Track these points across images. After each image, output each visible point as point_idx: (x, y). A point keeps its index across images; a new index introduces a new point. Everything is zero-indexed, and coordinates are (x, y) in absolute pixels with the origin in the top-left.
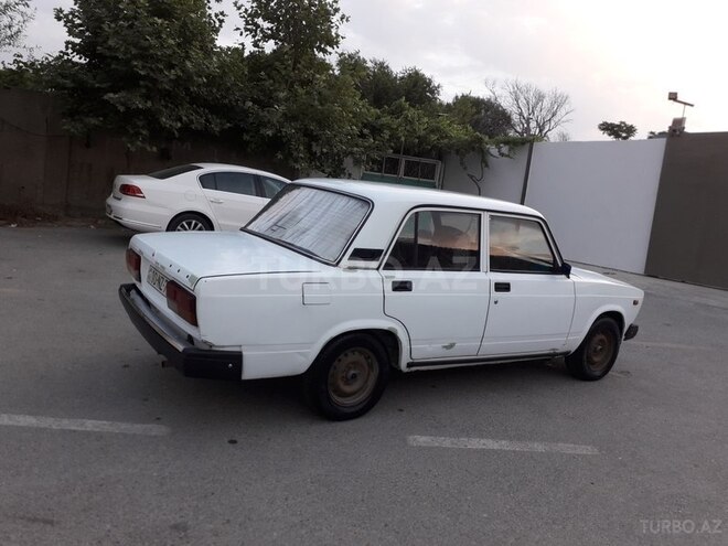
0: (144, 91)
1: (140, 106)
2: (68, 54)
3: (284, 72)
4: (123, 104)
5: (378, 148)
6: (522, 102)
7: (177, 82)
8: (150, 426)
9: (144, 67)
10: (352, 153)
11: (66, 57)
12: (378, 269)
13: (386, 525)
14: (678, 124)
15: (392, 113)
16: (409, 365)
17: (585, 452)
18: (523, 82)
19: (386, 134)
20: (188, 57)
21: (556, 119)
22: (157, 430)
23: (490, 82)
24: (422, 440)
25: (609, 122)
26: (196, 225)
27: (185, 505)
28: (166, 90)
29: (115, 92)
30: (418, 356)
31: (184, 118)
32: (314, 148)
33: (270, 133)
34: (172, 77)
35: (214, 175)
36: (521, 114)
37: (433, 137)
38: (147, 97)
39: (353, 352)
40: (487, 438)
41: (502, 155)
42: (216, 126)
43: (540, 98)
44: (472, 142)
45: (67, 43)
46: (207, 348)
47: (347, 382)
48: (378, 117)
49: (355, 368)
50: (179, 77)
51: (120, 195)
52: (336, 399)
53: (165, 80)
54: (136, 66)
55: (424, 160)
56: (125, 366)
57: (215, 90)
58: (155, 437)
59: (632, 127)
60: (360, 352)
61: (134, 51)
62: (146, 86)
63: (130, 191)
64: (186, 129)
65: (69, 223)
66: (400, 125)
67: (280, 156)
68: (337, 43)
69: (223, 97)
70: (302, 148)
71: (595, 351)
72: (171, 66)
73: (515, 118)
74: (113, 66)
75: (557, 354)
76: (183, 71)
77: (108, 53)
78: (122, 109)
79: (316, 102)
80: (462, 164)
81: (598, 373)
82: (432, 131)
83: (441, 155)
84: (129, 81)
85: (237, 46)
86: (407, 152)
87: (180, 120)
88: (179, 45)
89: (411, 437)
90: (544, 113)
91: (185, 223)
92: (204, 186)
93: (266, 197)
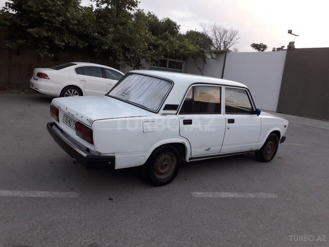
0: (47, 28)
1: (46, 35)
2: (7, 9)
3: (112, 19)
4: (37, 34)
5: (157, 55)
6: (217, 34)
7: (62, 23)
8: (69, 193)
9: (46, 16)
10: (145, 57)
11: (6, 10)
12: (176, 114)
13: (192, 238)
14: (291, 45)
15: (162, 39)
16: (190, 159)
17: (272, 197)
18: (218, 25)
19: (161, 49)
20: (67, 11)
21: (232, 42)
22: (73, 195)
23: (203, 25)
24: (198, 194)
25: (256, 43)
26: (74, 92)
27: (94, 233)
28: (58, 27)
29: (32, 28)
30: (194, 154)
31: (66, 41)
32: (127, 55)
33: (107, 48)
34: (60, 20)
35: (82, 68)
36: (217, 39)
37: (182, 50)
38: (48, 31)
39: (165, 154)
40: (227, 192)
41: (213, 58)
42: (81, 45)
43: (225, 32)
44: (200, 52)
45: (6, 3)
46: (98, 155)
47: (162, 168)
48: (156, 41)
49: (165, 162)
50: (63, 20)
51: (37, 77)
52: (158, 176)
53: (57, 22)
54: (42, 15)
55: (177, 61)
56: (51, 163)
57: (80, 27)
58: (73, 198)
59: (265, 45)
60: (168, 154)
61: (41, 8)
62: (47, 25)
63: (42, 76)
64: (67, 46)
65: (11, 91)
66: (167, 44)
67: (111, 58)
68: (136, 5)
69: (84, 31)
70: (122, 55)
71: (268, 149)
72: (59, 15)
73: (214, 41)
74: (31, 15)
75: (253, 151)
76: (65, 18)
77: (28, 9)
78: (37, 36)
79: (128, 33)
80: (195, 62)
81: (269, 159)
82: (181, 47)
83: (185, 58)
84: (39, 22)
85: (89, 6)
86: (170, 57)
87: (64, 41)
88: (63, 5)
89: (193, 193)
90: (227, 39)
91: (69, 91)
92: (77, 74)
93: (107, 78)
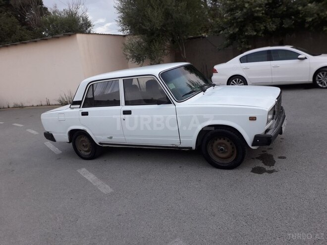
16: (100, 144)
26: (239, 80)
49: (85, 143)
91: (234, 81)
92: (241, 63)
93: (273, 60)
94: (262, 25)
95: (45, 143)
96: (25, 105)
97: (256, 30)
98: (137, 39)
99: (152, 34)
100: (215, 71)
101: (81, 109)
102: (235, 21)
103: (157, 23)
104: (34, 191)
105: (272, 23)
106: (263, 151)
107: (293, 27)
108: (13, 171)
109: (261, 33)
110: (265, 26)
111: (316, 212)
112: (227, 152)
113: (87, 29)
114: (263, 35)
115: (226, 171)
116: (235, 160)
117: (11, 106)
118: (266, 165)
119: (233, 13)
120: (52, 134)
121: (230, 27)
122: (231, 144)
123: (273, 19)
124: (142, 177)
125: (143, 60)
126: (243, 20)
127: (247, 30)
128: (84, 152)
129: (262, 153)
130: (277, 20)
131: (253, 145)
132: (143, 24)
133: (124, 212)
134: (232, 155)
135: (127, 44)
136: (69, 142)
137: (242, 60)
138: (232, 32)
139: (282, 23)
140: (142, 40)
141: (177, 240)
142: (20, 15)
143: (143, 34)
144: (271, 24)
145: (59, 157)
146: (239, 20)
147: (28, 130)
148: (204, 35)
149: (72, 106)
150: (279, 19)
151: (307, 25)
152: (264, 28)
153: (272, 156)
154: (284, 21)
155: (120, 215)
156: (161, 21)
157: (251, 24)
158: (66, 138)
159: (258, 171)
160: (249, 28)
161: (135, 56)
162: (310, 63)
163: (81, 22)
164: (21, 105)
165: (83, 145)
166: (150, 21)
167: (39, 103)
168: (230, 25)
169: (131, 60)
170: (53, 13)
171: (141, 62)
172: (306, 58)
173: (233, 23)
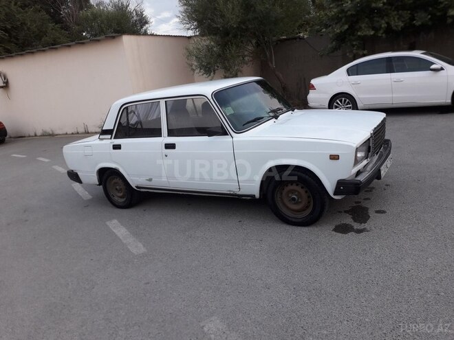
12: (111, 139)
26: (345, 101)
47: (119, 192)
49: (118, 186)
91: (338, 101)
92: (349, 75)
93: (394, 72)
94: (383, 22)
95: (73, 185)
96: (56, 132)
97: (374, 28)
98: (206, 42)
99: (227, 34)
100: (313, 87)
101: (113, 140)
102: (343, 15)
103: (232, 19)
104: (47, 248)
105: (398, 19)
106: (356, 203)
107: (430, 23)
108: (26, 221)
109: (381, 32)
110: (388, 23)
111: (407, 289)
112: (300, 202)
113: (142, 28)
114: (384, 35)
115: (299, 228)
116: (311, 213)
117: (39, 133)
118: (355, 221)
119: (340, 3)
120: (77, 173)
121: (336, 24)
122: (306, 192)
123: (400, 12)
124: (187, 233)
125: (214, 71)
126: (354, 13)
127: (361, 28)
128: (118, 197)
129: (355, 205)
130: (406, 14)
131: (335, 194)
132: (212, 20)
133: (154, 280)
134: (307, 207)
135: (191, 48)
136: (99, 185)
137: (350, 72)
138: (338, 31)
139: (412, 19)
140: (212, 43)
141: (213, 318)
142: (53, 9)
143: (215, 34)
144: (396, 19)
145: (87, 204)
146: (349, 13)
147: (55, 167)
148: (301, 35)
149: (101, 137)
150: (409, 12)
151: (449, 21)
152: (386, 25)
153: (366, 209)
154: (416, 15)
155: (148, 283)
156: (238, 16)
157: (367, 20)
158: (94, 179)
159: (343, 229)
160: (363, 26)
161: (203, 66)
162: (447, 76)
163: (135, 18)
164: (51, 133)
165: (117, 189)
166: (222, 16)
167: (74, 131)
168: (336, 21)
169: (197, 71)
170: (97, 5)
171: (212, 74)
172: (442, 69)
173: (341, 18)
